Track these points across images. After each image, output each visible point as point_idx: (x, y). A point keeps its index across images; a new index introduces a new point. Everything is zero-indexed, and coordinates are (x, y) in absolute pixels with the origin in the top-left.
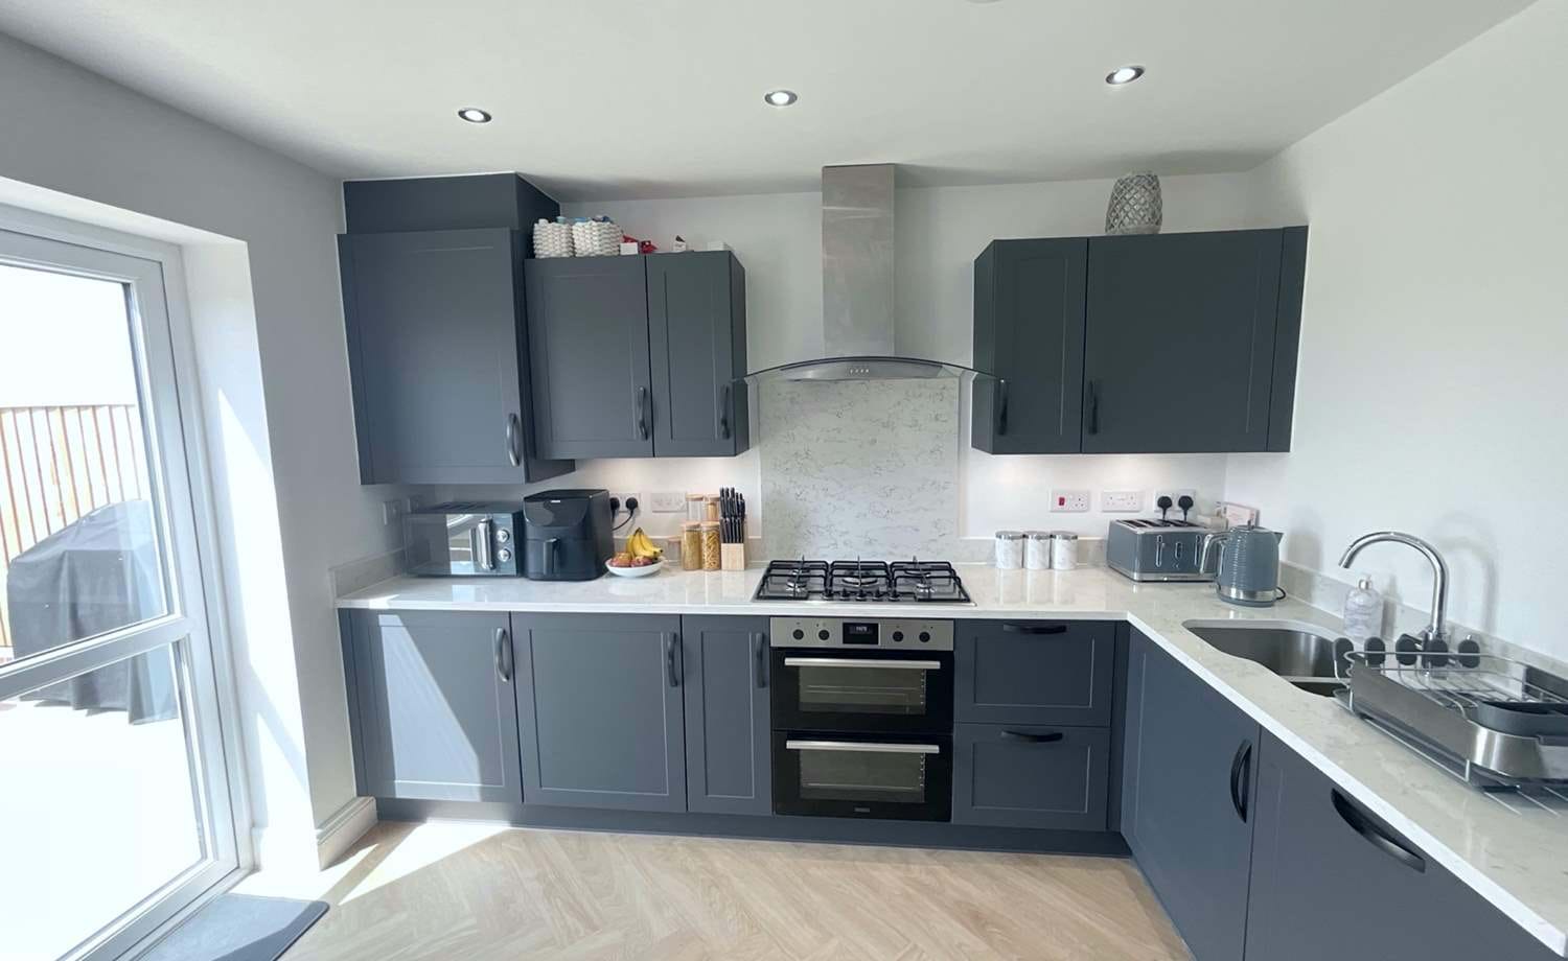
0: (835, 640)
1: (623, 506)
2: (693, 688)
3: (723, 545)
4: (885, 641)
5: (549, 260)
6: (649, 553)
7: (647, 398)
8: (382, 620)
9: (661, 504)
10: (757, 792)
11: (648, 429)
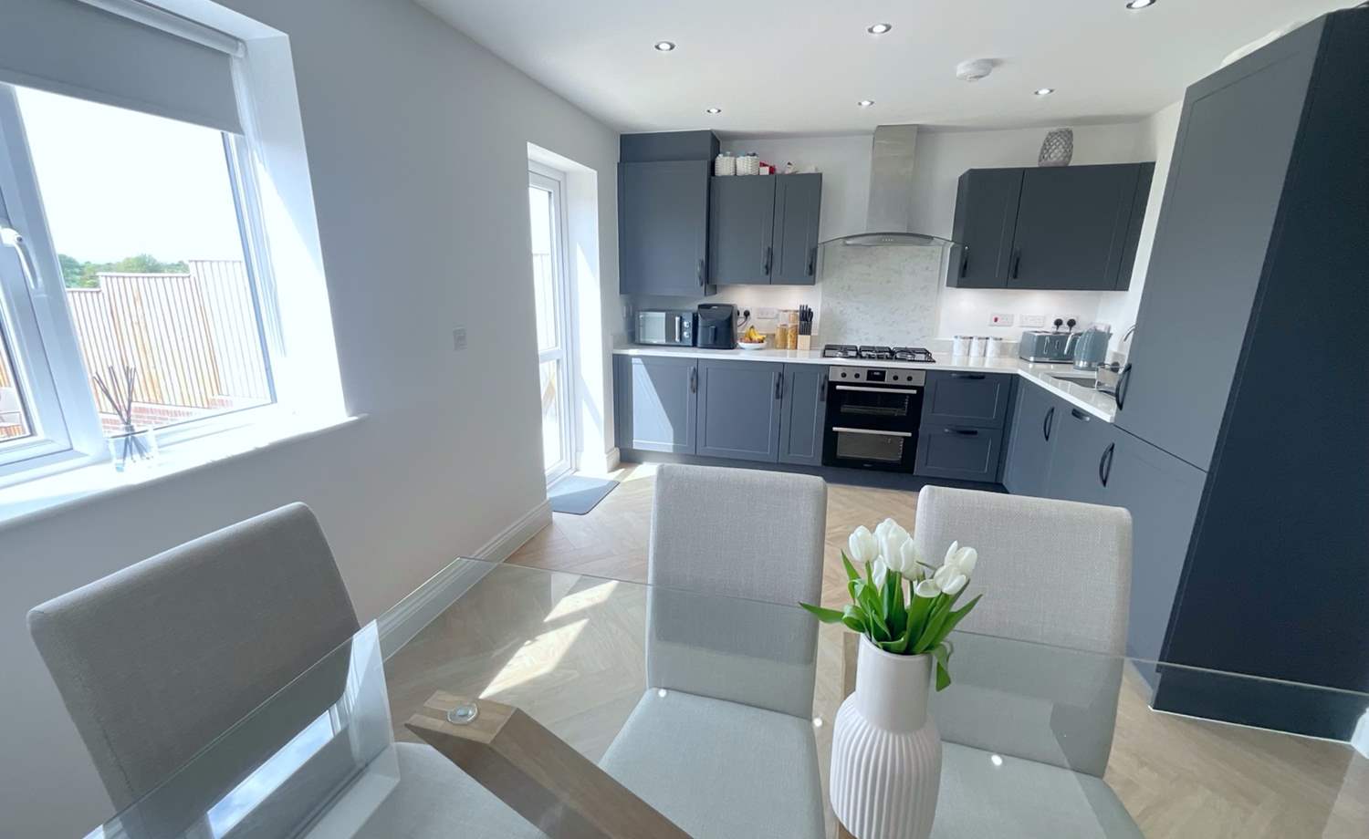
0: (863, 379)
1: (742, 315)
2: (787, 400)
3: (799, 336)
4: (888, 380)
5: (724, 177)
6: (760, 337)
7: (770, 252)
8: (634, 360)
9: (763, 314)
10: (815, 454)
11: (768, 269)
